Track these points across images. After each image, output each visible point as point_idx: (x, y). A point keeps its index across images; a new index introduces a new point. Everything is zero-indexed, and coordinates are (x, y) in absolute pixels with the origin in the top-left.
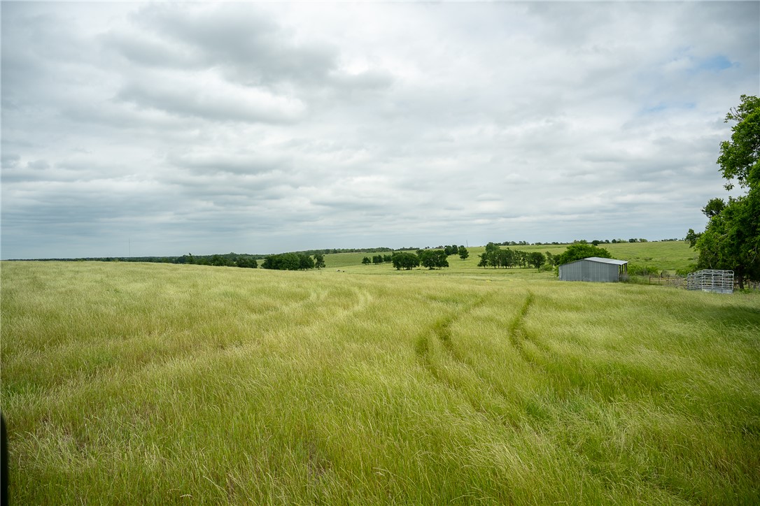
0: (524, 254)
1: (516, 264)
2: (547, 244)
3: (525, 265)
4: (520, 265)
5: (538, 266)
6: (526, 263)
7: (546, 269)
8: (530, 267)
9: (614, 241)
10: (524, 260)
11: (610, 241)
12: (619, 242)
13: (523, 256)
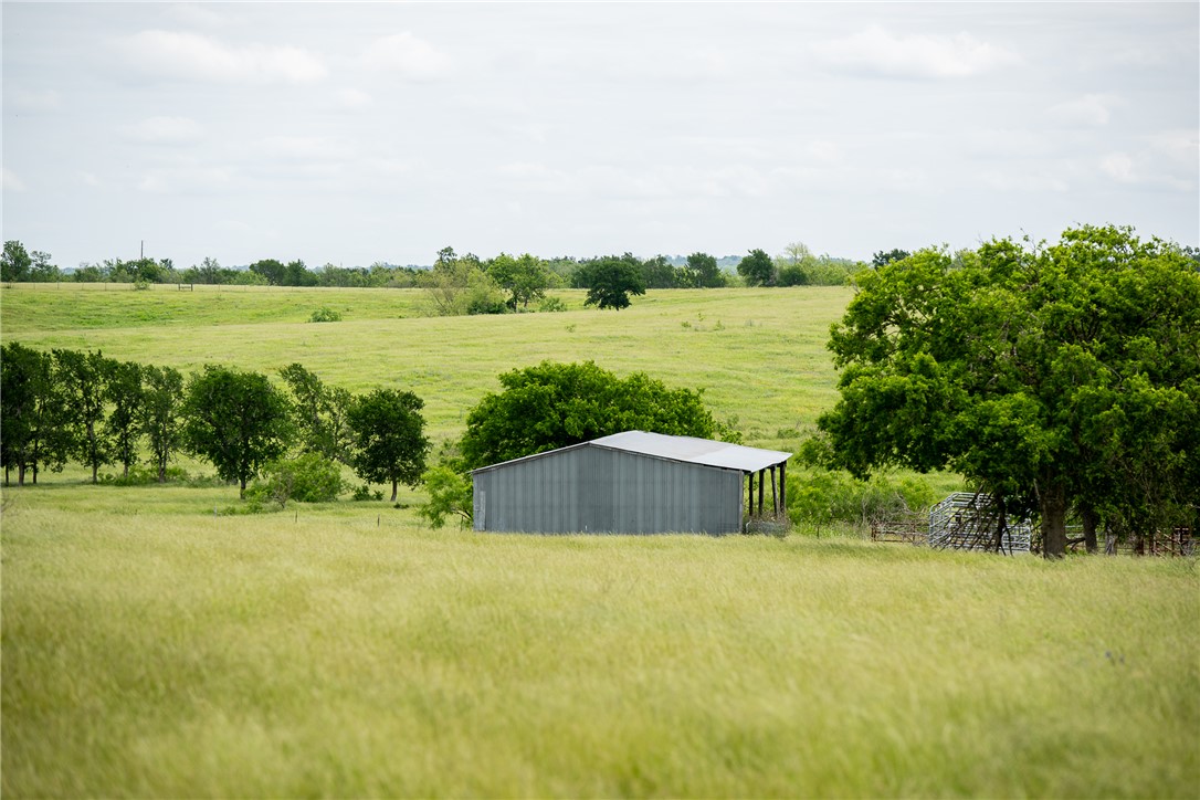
0: (124, 380)
1: (62, 447)
2: (211, 276)
3: (127, 457)
4: (95, 459)
5: (234, 464)
6: (143, 447)
7: (300, 492)
8: (162, 476)
9: (758, 270)
10: (121, 419)
11: (728, 269)
12: (794, 278)
13: (115, 394)
